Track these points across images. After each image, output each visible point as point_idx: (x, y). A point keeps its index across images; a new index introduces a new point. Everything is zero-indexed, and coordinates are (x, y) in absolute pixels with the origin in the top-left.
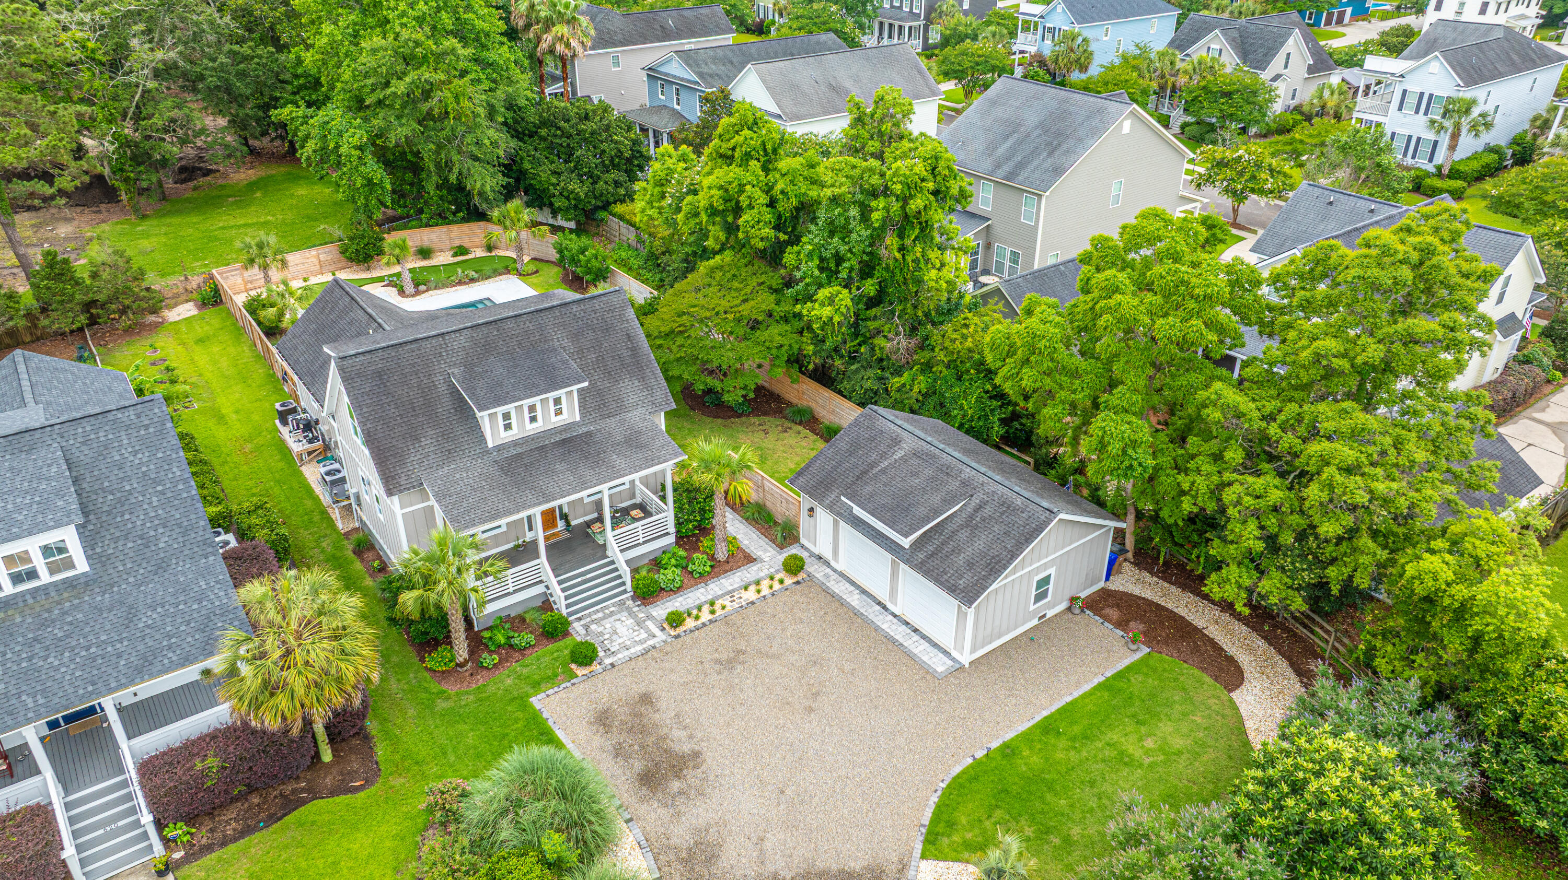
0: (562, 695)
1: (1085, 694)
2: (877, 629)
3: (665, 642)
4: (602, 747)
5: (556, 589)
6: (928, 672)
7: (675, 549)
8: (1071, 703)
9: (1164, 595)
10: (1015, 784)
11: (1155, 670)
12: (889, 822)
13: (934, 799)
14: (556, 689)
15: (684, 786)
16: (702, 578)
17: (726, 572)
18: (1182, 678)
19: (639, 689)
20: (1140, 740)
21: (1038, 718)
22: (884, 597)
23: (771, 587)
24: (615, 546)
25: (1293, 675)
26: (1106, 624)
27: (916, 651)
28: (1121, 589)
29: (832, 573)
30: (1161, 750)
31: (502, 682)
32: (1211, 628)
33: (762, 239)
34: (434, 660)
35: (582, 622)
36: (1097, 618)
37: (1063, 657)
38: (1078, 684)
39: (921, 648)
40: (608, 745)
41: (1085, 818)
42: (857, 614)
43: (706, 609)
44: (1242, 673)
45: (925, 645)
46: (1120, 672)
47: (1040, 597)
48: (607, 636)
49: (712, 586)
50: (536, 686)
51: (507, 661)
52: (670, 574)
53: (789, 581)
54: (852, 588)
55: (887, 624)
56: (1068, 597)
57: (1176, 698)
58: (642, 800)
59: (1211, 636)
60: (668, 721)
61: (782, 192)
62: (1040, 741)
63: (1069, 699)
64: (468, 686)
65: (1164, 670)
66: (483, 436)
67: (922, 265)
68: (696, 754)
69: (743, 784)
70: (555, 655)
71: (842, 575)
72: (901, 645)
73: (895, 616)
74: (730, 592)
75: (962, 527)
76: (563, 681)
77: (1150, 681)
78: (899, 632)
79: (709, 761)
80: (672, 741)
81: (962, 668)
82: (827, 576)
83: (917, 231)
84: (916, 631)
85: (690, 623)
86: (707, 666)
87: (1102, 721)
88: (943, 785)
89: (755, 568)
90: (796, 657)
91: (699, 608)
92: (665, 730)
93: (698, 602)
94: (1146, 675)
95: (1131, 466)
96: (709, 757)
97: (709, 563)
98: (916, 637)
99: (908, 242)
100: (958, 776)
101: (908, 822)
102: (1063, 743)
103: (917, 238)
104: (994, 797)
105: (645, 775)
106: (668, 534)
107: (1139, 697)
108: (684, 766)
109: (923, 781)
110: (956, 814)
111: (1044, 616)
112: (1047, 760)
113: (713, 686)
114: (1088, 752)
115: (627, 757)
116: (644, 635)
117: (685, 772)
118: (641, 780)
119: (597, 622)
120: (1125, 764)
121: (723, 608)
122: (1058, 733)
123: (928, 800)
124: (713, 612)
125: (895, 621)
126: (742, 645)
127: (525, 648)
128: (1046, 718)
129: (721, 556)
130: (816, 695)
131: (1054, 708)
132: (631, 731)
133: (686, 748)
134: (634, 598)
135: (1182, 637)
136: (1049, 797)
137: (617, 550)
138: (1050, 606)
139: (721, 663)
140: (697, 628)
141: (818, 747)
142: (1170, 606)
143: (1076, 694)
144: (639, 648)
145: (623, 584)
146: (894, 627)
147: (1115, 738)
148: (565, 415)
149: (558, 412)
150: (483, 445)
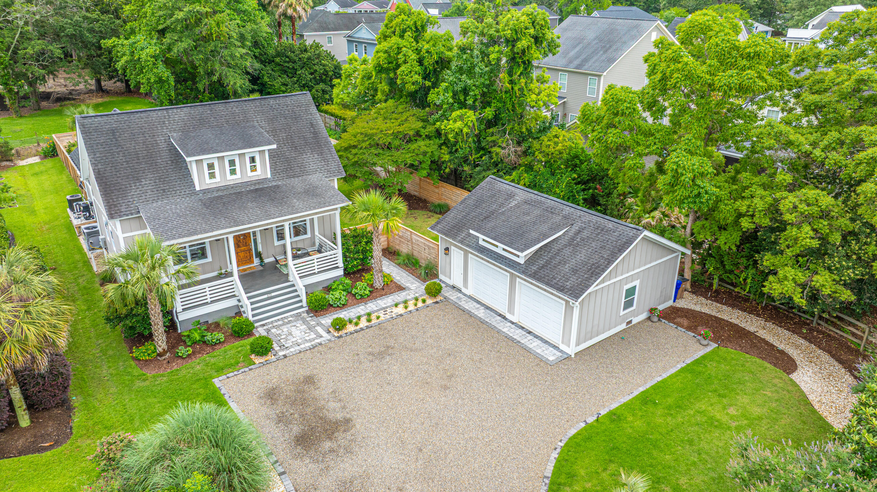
0: (241, 377)
1: (672, 375)
2: (499, 332)
3: (330, 340)
4: (267, 415)
5: (246, 302)
6: (541, 360)
7: (344, 279)
8: (663, 382)
9: (719, 311)
10: (624, 442)
11: (725, 359)
12: (516, 475)
13: (555, 455)
14: (236, 373)
15: (334, 445)
16: (363, 299)
17: (382, 296)
18: (747, 365)
19: (302, 373)
20: (724, 408)
21: (636, 393)
22: (503, 309)
23: (416, 305)
24: (296, 273)
25: (836, 363)
26: (679, 328)
27: (531, 346)
28: (686, 307)
29: (462, 296)
30: (744, 416)
31: (193, 368)
32: (760, 332)
33: (413, 84)
34: (140, 352)
35: (265, 328)
36: (672, 324)
37: (649, 351)
38: (665, 369)
39: (535, 344)
40: (272, 414)
41: (689, 470)
42: (483, 322)
43: (364, 319)
44: (794, 361)
45: (538, 342)
46: (697, 360)
47: (628, 304)
48: (283, 337)
49: (370, 304)
50: (220, 370)
51: (200, 353)
52: (338, 295)
53: (429, 301)
54: (479, 306)
55: (506, 329)
56: (647, 308)
57: (747, 378)
58: (295, 457)
59: (762, 337)
60: (326, 396)
61: (428, 52)
62: (641, 409)
63: (659, 379)
64: (164, 371)
65: (732, 359)
66: (192, 181)
67: (525, 92)
68: (347, 421)
69: (386, 444)
70: (240, 349)
71: (470, 297)
72: (519, 342)
73: (513, 323)
74: (384, 308)
75: (566, 246)
76: (243, 367)
77: (723, 366)
78: (517, 334)
79: (358, 426)
80: (328, 411)
81: (569, 357)
82: (459, 298)
83: (522, 69)
84: (530, 333)
85: (350, 328)
86: (362, 357)
87: (690, 395)
88: (562, 444)
89: (404, 294)
90: (435, 350)
91: (359, 318)
92: (323, 402)
93: (359, 314)
94: (719, 362)
95: (699, 193)
96: (358, 424)
97: (368, 289)
98: (530, 337)
99: (515, 77)
100: (574, 437)
101: (532, 474)
102: (660, 411)
103: (521, 73)
104: (607, 453)
105: (302, 437)
106: (337, 267)
107: (716, 377)
108: (337, 430)
109: (544, 441)
110: (575, 467)
111: (630, 322)
112: (649, 424)
113: (366, 371)
114: (683, 418)
115: (288, 423)
116: (313, 336)
117: (336, 434)
118: (298, 441)
119: (277, 327)
120: (716, 427)
121: (378, 318)
122: (655, 403)
123: (549, 456)
124: (369, 321)
125: (513, 326)
126: (392, 343)
127: (216, 344)
128: (642, 392)
129: (378, 285)
130: (450, 377)
131: (648, 386)
132: (293, 403)
133: (339, 416)
134: (307, 312)
135: (740, 337)
136: (655, 453)
137: (297, 277)
138: (635, 314)
139: (373, 355)
140: (356, 331)
141: (452, 415)
142: (726, 318)
143: (665, 376)
144: (308, 344)
145: (301, 301)
146: (513, 330)
147: (703, 407)
148: (259, 172)
149: (254, 169)
150: (192, 189)
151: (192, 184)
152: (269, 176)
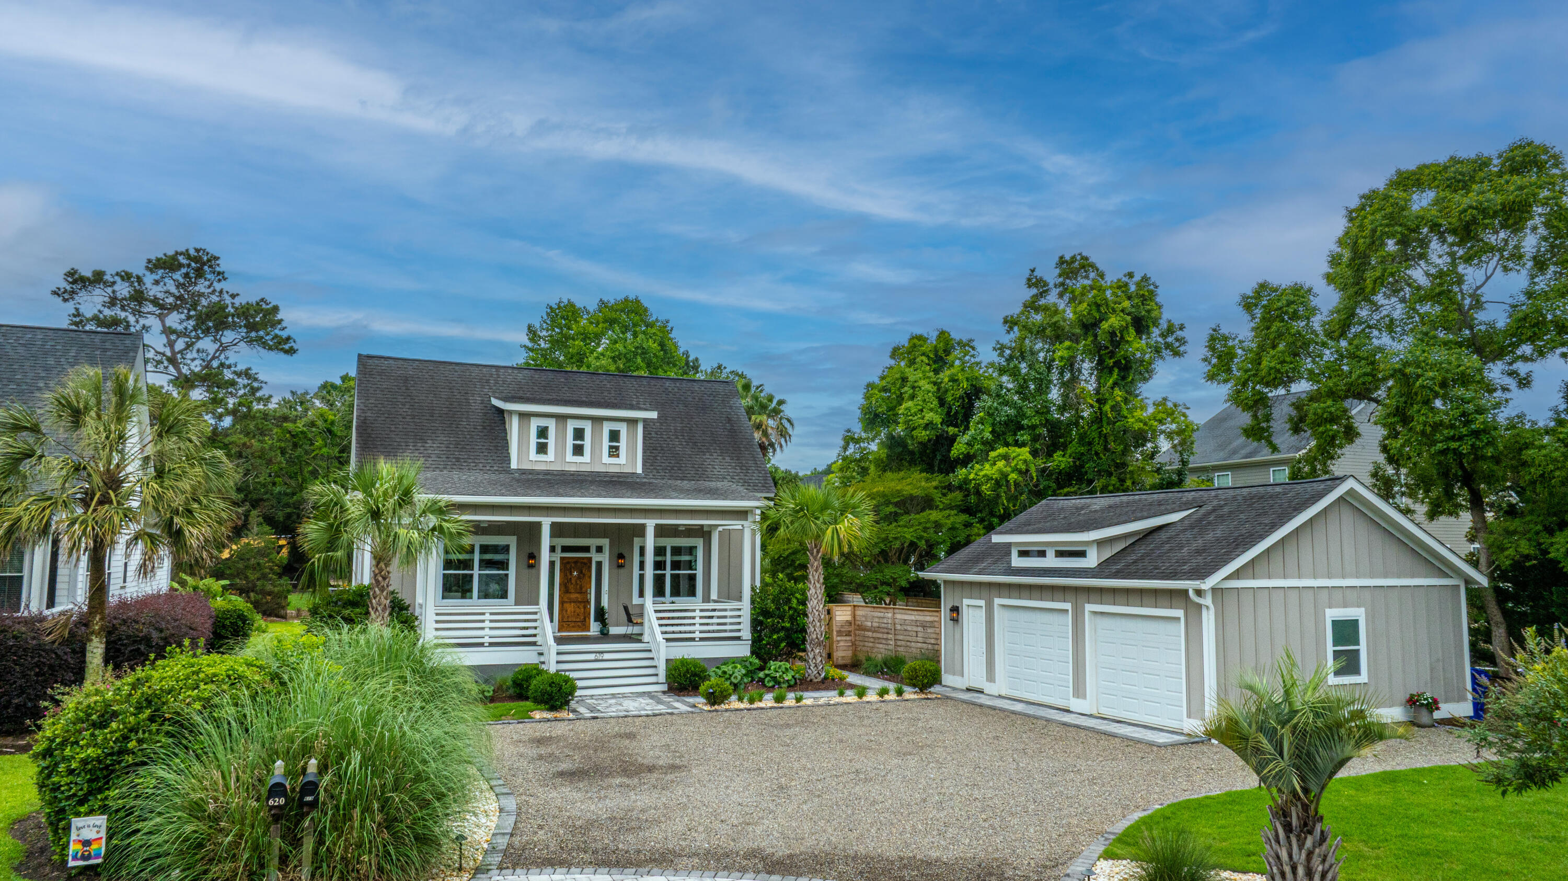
0: (497, 726)
2: (1049, 720)
3: (690, 712)
6: (1138, 742)
7: (748, 659)
15: (633, 782)
16: (778, 688)
17: (818, 689)
22: (1064, 699)
23: (881, 695)
24: (656, 627)
29: (983, 696)
33: (926, 428)
35: (577, 698)
39: (1127, 730)
42: (1017, 713)
43: (769, 697)
45: (1135, 729)
53: (911, 695)
54: (1014, 702)
55: (1067, 718)
56: (1402, 695)
58: (545, 785)
60: (649, 747)
66: (508, 452)
68: (677, 767)
71: (1000, 697)
72: (1092, 728)
73: (1084, 715)
74: (816, 698)
76: (507, 719)
78: (1089, 723)
79: (695, 771)
80: (643, 757)
82: (976, 697)
84: (1119, 722)
85: (738, 705)
86: (745, 725)
91: (760, 694)
92: (638, 751)
96: (697, 769)
97: (792, 673)
98: (1118, 725)
101: (1077, 829)
105: (572, 773)
106: (739, 639)
108: (647, 771)
113: (745, 735)
115: (555, 761)
116: (661, 707)
117: (644, 775)
118: (561, 775)
119: (599, 699)
121: (799, 699)
124: (779, 700)
129: (814, 673)
132: (579, 748)
133: (663, 762)
134: (664, 691)
138: (1371, 698)
140: (748, 709)
144: (646, 712)
146: (1081, 720)
148: (622, 459)
149: (614, 451)
150: (505, 465)
151: (507, 459)
152: (639, 470)
